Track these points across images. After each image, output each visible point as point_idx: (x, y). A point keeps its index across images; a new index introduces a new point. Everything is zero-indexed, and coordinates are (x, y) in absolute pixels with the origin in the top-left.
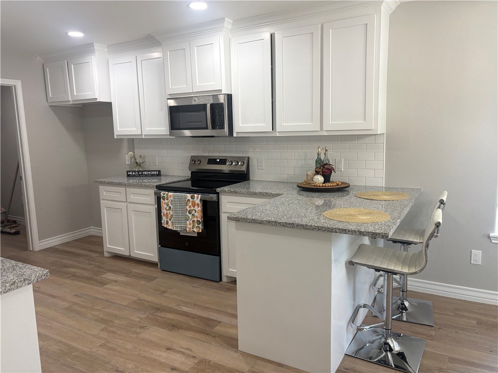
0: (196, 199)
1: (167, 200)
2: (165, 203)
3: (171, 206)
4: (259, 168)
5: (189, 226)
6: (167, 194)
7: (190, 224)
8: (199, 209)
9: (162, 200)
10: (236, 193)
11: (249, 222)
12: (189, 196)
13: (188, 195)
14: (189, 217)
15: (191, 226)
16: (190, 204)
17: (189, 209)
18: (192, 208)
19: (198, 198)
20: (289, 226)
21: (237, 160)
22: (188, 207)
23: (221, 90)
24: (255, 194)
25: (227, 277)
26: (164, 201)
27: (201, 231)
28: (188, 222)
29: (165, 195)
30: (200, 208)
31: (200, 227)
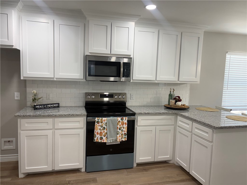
0: (124, 120)
1: (102, 122)
2: (99, 125)
3: (106, 127)
4: (131, 99)
5: (119, 138)
6: (102, 119)
7: (120, 137)
8: (126, 126)
9: (96, 123)
12: (119, 119)
14: (119, 132)
15: (120, 138)
16: (120, 124)
17: (119, 127)
18: (122, 126)
19: (126, 119)
22: (118, 126)
25: (137, 163)
26: (98, 124)
27: (126, 140)
28: (118, 136)
29: (100, 120)
31: (126, 137)
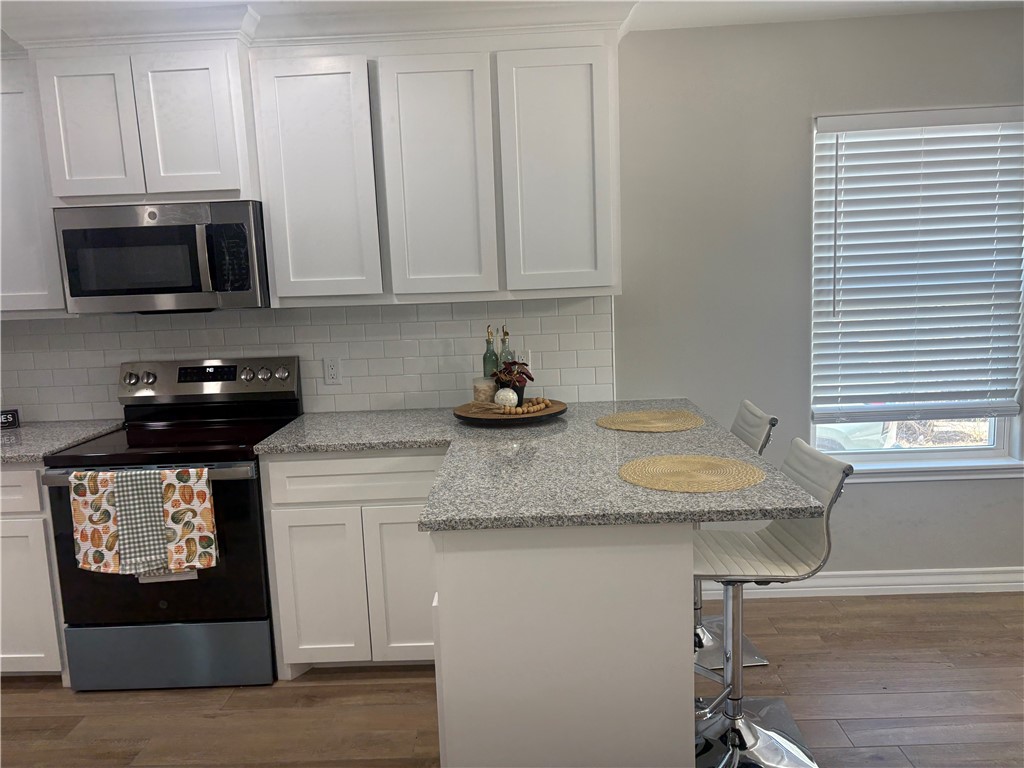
0: (193, 479)
1: (95, 491)
2: (86, 503)
3: (111, 509)
4: (328, 381)
5: (176, 556)
6: (94, 478)
7: (179, 550)
8: (204, 507)
9: (73, 495)
10: (315, 450)
11: (486, 527)
12: (170, 475)
13: (167, 471)
14: (175, 533)
15: (183, 556)
16: (177, 496)
17: (172, 511)
18: (184, 506)
19: (199, 477)
20: (595, 522)
21: (270, 364)
22: (168, 506)
23: (238, 191)
24: (371, 447)
25: (294, 666)
26: (81, 499)
27: (213, 564)
28: (171, 547)
29: (85, 482)
30: (208, 504)
31: (210, 555)
